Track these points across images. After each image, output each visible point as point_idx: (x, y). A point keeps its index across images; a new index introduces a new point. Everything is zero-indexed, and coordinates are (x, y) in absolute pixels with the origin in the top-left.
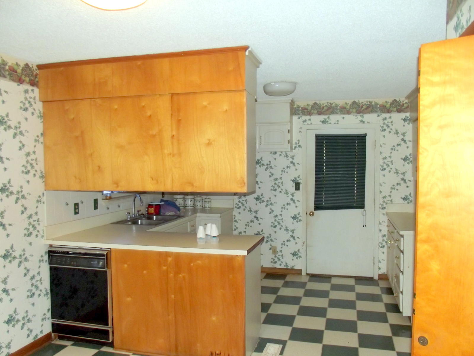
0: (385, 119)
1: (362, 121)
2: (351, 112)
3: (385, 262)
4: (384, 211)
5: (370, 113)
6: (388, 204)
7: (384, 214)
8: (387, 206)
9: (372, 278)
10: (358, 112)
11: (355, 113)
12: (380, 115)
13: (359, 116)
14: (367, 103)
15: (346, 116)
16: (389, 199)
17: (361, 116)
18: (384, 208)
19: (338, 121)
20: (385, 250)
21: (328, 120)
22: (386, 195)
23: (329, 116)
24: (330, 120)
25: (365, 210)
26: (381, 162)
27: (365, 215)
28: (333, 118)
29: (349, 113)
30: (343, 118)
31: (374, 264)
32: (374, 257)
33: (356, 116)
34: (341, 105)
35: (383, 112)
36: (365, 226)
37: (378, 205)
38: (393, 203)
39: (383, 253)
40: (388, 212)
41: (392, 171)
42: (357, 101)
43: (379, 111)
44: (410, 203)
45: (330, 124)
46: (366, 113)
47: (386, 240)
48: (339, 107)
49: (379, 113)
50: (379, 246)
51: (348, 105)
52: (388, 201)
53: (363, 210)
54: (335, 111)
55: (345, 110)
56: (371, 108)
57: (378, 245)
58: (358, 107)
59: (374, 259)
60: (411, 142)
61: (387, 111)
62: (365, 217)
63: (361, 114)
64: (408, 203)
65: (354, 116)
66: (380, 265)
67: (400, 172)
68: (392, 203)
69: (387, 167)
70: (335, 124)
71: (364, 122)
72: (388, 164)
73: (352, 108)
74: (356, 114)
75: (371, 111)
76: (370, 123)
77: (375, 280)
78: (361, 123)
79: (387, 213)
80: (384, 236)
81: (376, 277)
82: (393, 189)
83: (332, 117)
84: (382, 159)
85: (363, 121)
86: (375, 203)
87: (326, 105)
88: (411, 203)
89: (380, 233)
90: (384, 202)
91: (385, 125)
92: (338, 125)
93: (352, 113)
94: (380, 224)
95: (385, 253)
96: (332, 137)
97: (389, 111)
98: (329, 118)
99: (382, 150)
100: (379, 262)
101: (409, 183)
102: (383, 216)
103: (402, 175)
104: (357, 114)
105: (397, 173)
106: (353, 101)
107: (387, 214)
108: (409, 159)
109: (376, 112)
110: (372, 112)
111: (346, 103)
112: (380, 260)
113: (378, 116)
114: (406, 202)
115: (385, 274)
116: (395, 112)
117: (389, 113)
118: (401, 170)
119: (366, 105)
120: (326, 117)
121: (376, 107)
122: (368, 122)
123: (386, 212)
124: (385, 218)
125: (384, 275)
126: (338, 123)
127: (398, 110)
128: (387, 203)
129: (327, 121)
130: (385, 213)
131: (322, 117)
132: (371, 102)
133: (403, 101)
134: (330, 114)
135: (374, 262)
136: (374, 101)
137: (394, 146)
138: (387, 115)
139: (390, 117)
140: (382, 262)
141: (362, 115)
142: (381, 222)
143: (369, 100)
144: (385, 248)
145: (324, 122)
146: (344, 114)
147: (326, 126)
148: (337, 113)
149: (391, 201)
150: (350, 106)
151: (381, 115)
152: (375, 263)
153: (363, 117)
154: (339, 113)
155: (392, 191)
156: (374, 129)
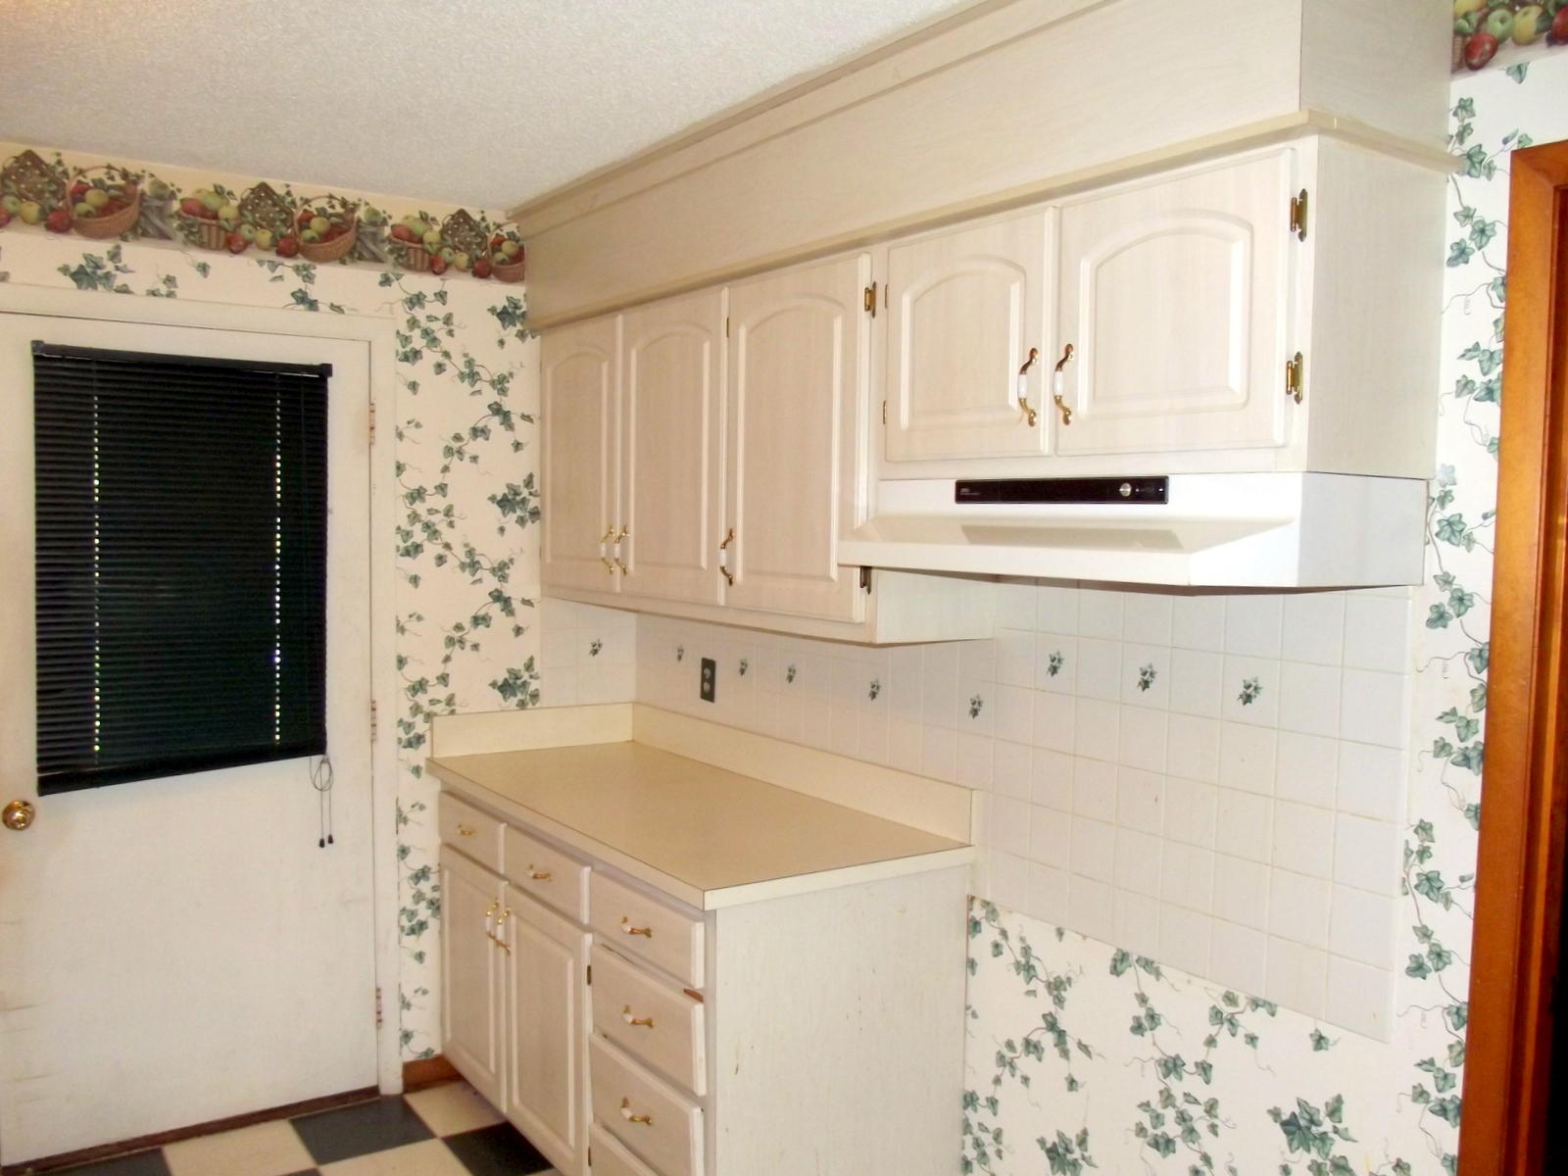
0: (416, 300)
1: (302, 299)
2: (247, 244)
3: (431, 1003)
4: (419, 755)
5: (343, 262)
6: (435, 719)
7: (417, 770)
8: (431, 729)
9: (373, 1091)
10: (286, 248)
11: (266, 249)
12: (392, 277)
13: (287, 267)
14: (333, 207)
15: (219, 261)
16: (439, 692)
17: (297, 269)
18: (419, 739)
19: (170, 280)
20: (428, 941)
21: (110, 267)
22: (427, 677)
23: (118, 247)
24: (124, 270)
25: (325, 761)
26: (401, 513)
27: (330, 781)
28: (144, 260)
29: (233, 244)
30: (204, 269)
31: (379, 1021)
32: (378, 990)
33: (274, 266)
34: (187, 193)
35: (410, 267)
36: (331, 840)
37: (390, 733)
38: (458, 710)
39: (420, 957)
40: (436, 756)
41: (450, 558)
42: (278, 186)
43: (391, 258)
44: (530, 706)
45: (124, 290)
46: (325, 259)
47: (430, 895)
48: (176, 206)
49: (388, 268)
50: (402, 929)
51: (228, 203)
52: (433, 702)
53: (316, 759)
54: (157, 222)
55: (209, 226)
56: (350, 236)
57: (396, 924)
58: (283, 221)
59: (378, 998)
60: (531, 421)
61: (426, 264)
62: (326, 794)
63: (301, 261)
64: (522, 705)
65: (261, 263)
66: (411, 1020)
67: (485, 563)
68: (453, 712)
69: (429, 539)
70: (154, 293)
71: (312, 305)
72: (434, 524)
73: (250, 218)
74: (272, 256)
75: (351, 253)
76: (346, 312)
77: (390, 1099)
78: (301, 307)
79: (430, 760)
80: (422, 875)
81: (392, 1083)
82: (457, 646)
83: (135, 252)
84: (406, 497)
85: (312, 296)
86: (373, 718)
87: (101, 181)
88: (534, 704)
89: (402, 862)
90: (416, 709)
91: (417, 333)
92: (171, 301)
93: (249, 250)
94: (401, 819)
95: (427, 959)
96: (138, 370)
97: (435, 266)
98: (114, 256)
99: (404, 452)
100: (406, 1005)
101: (523, 615)
102: (412, 777)
103: (494, 575)
104: (280, 259)
105: (473, 565)
106: (254, 182)
107: (435, 766)
108: (524, 501)
109: (377, 259)
110: (355, 254)
111: (215, 187)
112: (406, 995)
113: (386, 281)
114: (513, 701)
115: (430, 1057)
116: (464, 271)
117: (436, 274)
118: (492, 551)
119: (328, 218)
120: (100, 248)
121: (374, 235)
122: (332, 306)
123: (428, 759)
124: (428, 790)
125: (425, 1061)
126: (170, 295)
127: (477, 265)
128: (429, 717)
129: (108, 276)
130: (422, 764)
131: (74, 249)
132: (349, 207)
133: (499, 226)
134: (124, 239)
135: (379, 1013)
136: (367, 204)
137: (457, 438)
138: (427, 284)
139: (441, 296)
140: (416, 1001)
141: (306, 268)
142: (406, 809)
143: (339, 192)
144: (426, 933)
145: (85, 276)
146: (202, 245)
147: (97, 299)
148: (164, 236)
149: (450, 701)
150: (242, 207)
151: (398, 279)
152: (384, 1015)
153: (309, 278)
154: (181, 235)
155: (453, 656)
156: (367, 344)
